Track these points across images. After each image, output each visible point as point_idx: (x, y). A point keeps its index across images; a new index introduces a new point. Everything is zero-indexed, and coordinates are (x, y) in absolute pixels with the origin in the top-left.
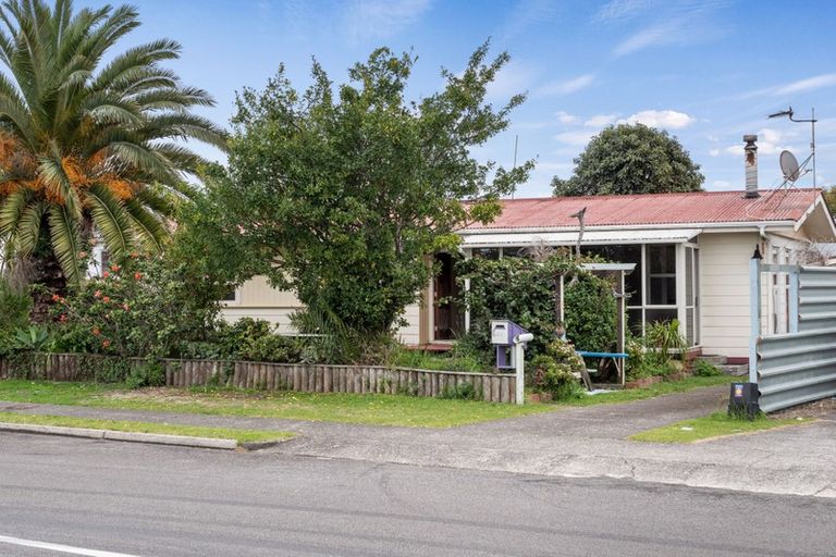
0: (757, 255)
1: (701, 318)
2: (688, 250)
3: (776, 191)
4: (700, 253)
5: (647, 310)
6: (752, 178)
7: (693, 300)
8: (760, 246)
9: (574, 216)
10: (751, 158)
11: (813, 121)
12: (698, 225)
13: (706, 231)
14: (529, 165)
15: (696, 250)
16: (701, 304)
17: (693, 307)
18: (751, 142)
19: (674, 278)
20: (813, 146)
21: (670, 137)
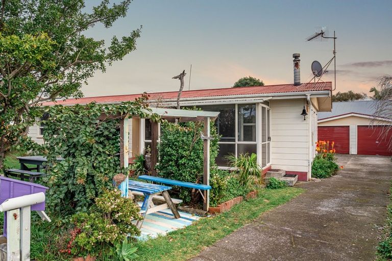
0: (304, 113)
2: (263, 108)
3: (307, 84)
4: (271, 111)
5: (238, 145)
6: (296, 75)
8: (306, 107)
9: (176, 78)
10: (297, 65)
11: (335, 38)
12: (270, 94)
13: (274, 99)
14: (136, 34)
15: (268, 111)
17: (266, 142)
18: (296, 57)
19: (255, 126)
20: (334, 52)
21: (260, 81)
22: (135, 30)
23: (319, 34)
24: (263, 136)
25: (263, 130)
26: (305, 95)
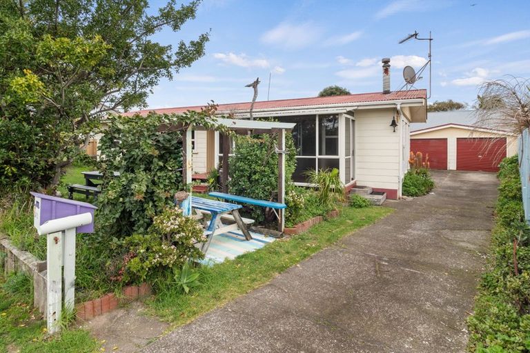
0: (394, 124)
1: (356, 163)
2: (347, 120)
3: (398, 91)
4: (356, 122)
5: (319, 159)
6: (386, 83)
7: (350, 151)
8: (396, 117)
9: (249, 86)
10: (386, 71)
11: (431, 40)
12: (355, 104)
13: (360, 108)
14: (204, 38)
15: (353, 121)
16: (356, 154)
17: (351, 157)
18: (386, 62)
19: (337, 139)
20: (430, 56)
22: (204, 33)
23: (412, 36)
24: (347, 149)
25: (347, 143)
26: (395, 104)
